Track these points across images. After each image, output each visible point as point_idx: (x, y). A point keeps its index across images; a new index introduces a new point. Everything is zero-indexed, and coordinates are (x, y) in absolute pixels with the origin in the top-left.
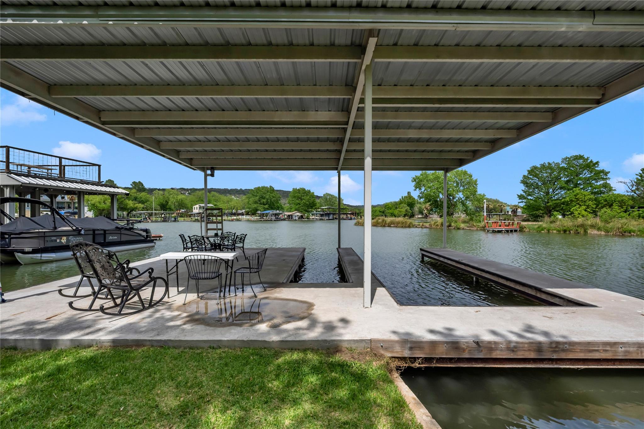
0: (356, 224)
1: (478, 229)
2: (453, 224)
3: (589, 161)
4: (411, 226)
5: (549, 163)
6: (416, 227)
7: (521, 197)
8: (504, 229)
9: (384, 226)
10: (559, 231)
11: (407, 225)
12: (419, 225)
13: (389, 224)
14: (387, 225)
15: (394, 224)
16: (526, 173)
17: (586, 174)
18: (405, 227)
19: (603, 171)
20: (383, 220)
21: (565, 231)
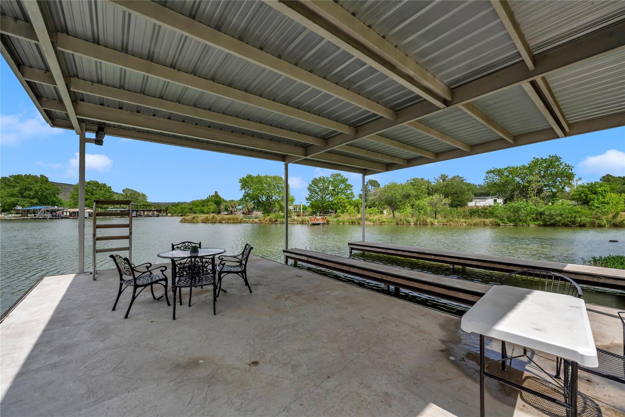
0: (181, 221)
1: (298, 223)
2: (278, 220)
3: (343, 178)
4: (242, 221)
5: (323, 177)
6: (247, 223)
7: (307, 199)
8: (321, 223)
9: (215, 222)
10: (350, 223)
11: (238, 221)
12: (249, 221)
13: (220, 220)
14: (218, 222)
15: (224, 220)
16: (310, 183)
17: (342, 186)
18: (237, 223)
19: (349, 185)
20: (213, 217)
21: (352, 223)
